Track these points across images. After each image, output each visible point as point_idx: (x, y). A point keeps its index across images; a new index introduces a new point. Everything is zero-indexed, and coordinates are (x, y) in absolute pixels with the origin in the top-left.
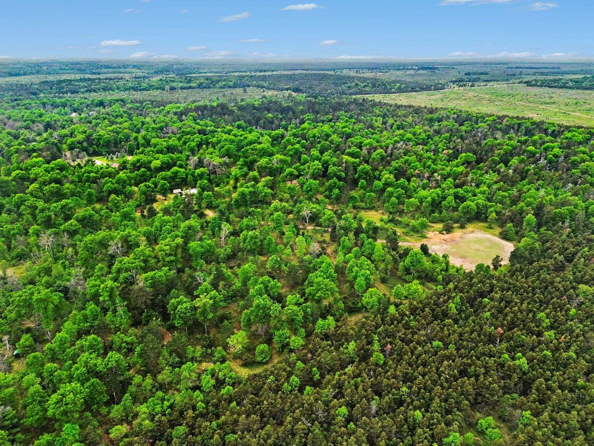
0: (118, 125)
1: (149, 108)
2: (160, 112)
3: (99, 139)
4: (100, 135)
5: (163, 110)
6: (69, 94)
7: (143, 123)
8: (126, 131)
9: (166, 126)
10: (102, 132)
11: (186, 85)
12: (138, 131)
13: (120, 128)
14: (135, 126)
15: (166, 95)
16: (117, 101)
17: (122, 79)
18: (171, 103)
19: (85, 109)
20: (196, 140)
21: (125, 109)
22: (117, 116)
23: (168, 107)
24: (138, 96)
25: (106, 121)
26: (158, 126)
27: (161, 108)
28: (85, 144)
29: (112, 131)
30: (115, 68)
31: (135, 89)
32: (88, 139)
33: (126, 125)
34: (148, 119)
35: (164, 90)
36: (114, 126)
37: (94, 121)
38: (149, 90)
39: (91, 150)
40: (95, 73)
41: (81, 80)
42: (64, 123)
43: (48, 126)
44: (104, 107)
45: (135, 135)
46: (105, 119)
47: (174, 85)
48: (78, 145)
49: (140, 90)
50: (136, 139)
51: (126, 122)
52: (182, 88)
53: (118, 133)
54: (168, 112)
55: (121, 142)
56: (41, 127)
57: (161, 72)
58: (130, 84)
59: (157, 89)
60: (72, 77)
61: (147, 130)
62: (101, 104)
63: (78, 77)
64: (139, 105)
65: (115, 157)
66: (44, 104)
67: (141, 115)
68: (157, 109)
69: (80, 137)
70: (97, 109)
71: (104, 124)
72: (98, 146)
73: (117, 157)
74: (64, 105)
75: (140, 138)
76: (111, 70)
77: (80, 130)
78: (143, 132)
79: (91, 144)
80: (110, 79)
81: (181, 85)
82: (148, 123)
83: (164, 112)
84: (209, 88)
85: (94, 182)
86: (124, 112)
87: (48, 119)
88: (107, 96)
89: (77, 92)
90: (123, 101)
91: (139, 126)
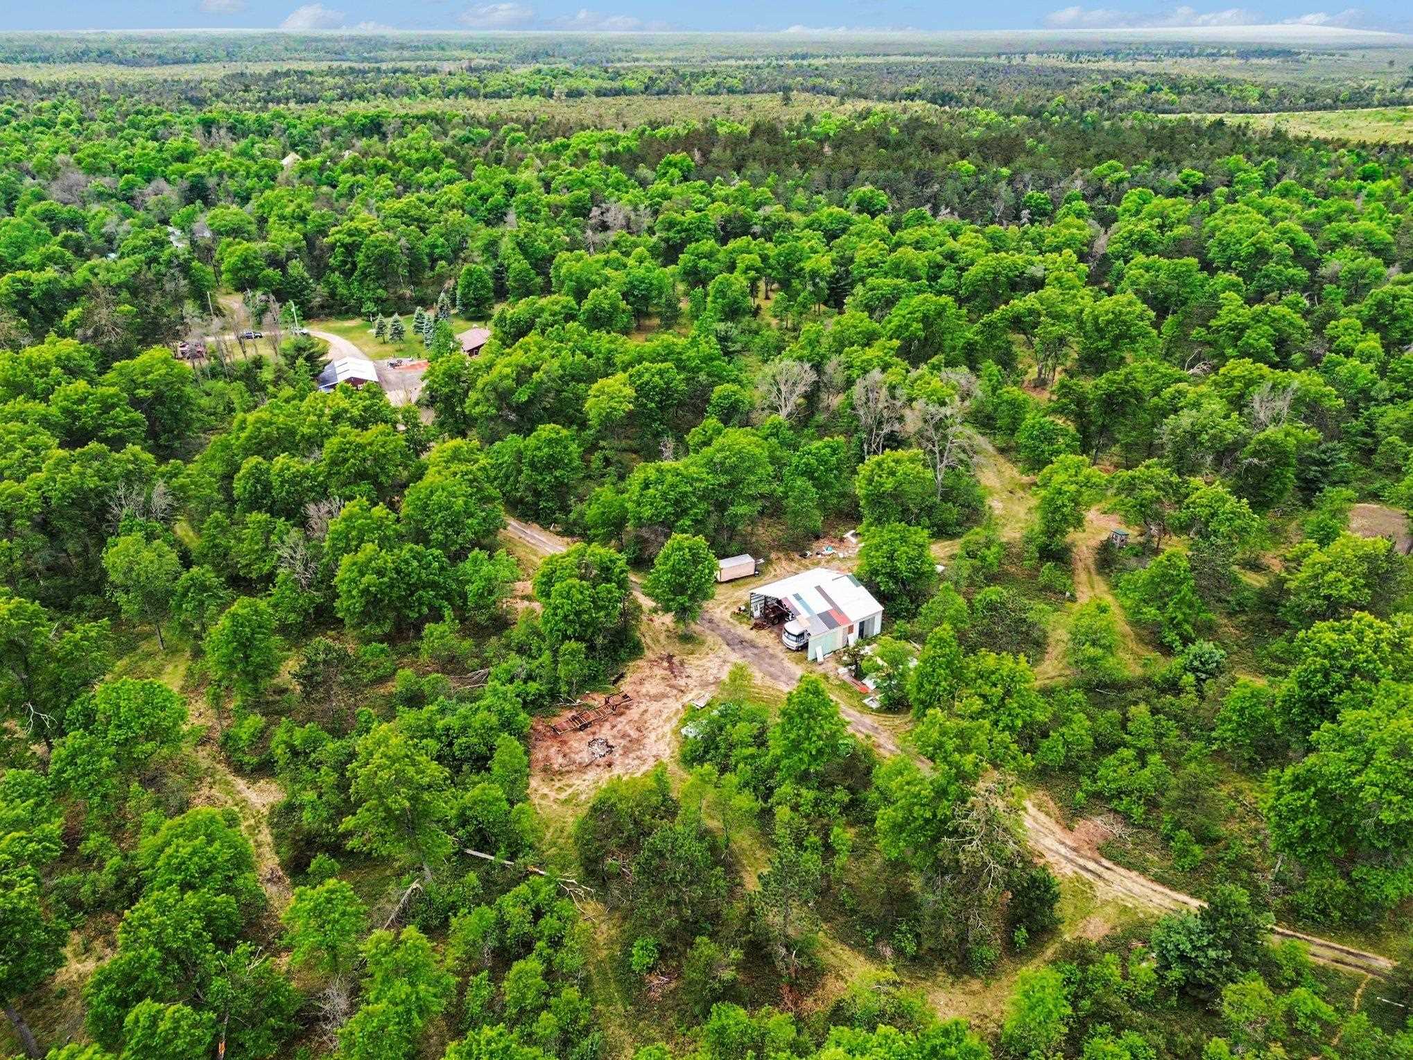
0: (423, 193)
1: (519, 139)
2: (557, 152)
3: (351, 249)
4: (358, 232)
5: (567, 147)
6: (292, 105)
7: (511, 190)
8: (454, 216)
9: (595, 200)
10: (364, 219)
11: (608, 85)
12: (497, 217)
13: (431, 204)
14: (484, 199)
15: (561, 111)
16: (422, 119)
17: (435, 71)
18: (584, 128)
19: (327, 143)
20: (743, 261)
21: (448, 142)
22: (422, 164)
23: (578, 140)
24: (481, 109)
25: (385, 179)
26: (566, 198)
27: (559, 140)
28: (297, 268)
29: (405, 217)
30: (417, 48)
31: (471, 93)
32: (311, 248)
33: (455, 192)
34: (526, 176)
35: (551, 96)
36: (410, 198)
37: (343, 178)
38: (510, 97)
39: (318, 294)
40: (364, 60)
41: (330, 72)
42: (249, 183)
43: (198, 193)
44: (384, 136)
45: (485, 233)
46: (381, 170)
47: (578, 84)
48: (270, 271)
49: (486, 96)
50: (491, 248)
51: (450, 182)
52: (599, 93)
53: (423, 225)
54: (585, 154)
55: (434, 261)
56: (171, 194)
57: (535, 57)
58: (454, 82)
59: (532, 92)
60: (310, 66)
61: (531, 211)
62: (374, 127)
63: (324, 66)
64: (486, 132)
65: (407, 324)
66: (208, 125)
67: (498, 160)
68: (545, 145)
69: (282, 237)
70: (362, 143)
71: (378, 190)
72: (347, 275)
73: (418, 329)
74: (264, 132)
75: (506, 246)
76: (406, 54)
77: (288, 211)
78: (514, 225)
79: (319, 269)
80: (406, 72)
81: (594, 84)
82: (528, 188)
83: (569, 152)
84: (675, 92)
85: (293, 512)
86: (446, 151)
87: (197, 171)
88: (393, 108)
89: (315, 100)
90: (437, 120)
91: (498, 197)
